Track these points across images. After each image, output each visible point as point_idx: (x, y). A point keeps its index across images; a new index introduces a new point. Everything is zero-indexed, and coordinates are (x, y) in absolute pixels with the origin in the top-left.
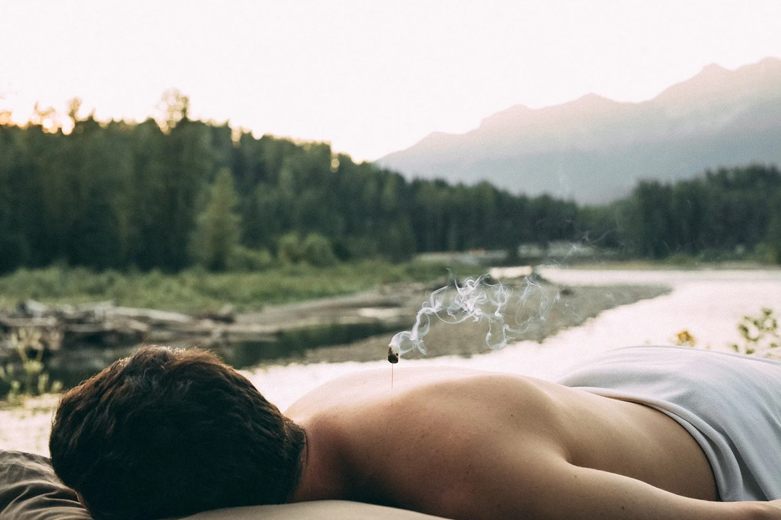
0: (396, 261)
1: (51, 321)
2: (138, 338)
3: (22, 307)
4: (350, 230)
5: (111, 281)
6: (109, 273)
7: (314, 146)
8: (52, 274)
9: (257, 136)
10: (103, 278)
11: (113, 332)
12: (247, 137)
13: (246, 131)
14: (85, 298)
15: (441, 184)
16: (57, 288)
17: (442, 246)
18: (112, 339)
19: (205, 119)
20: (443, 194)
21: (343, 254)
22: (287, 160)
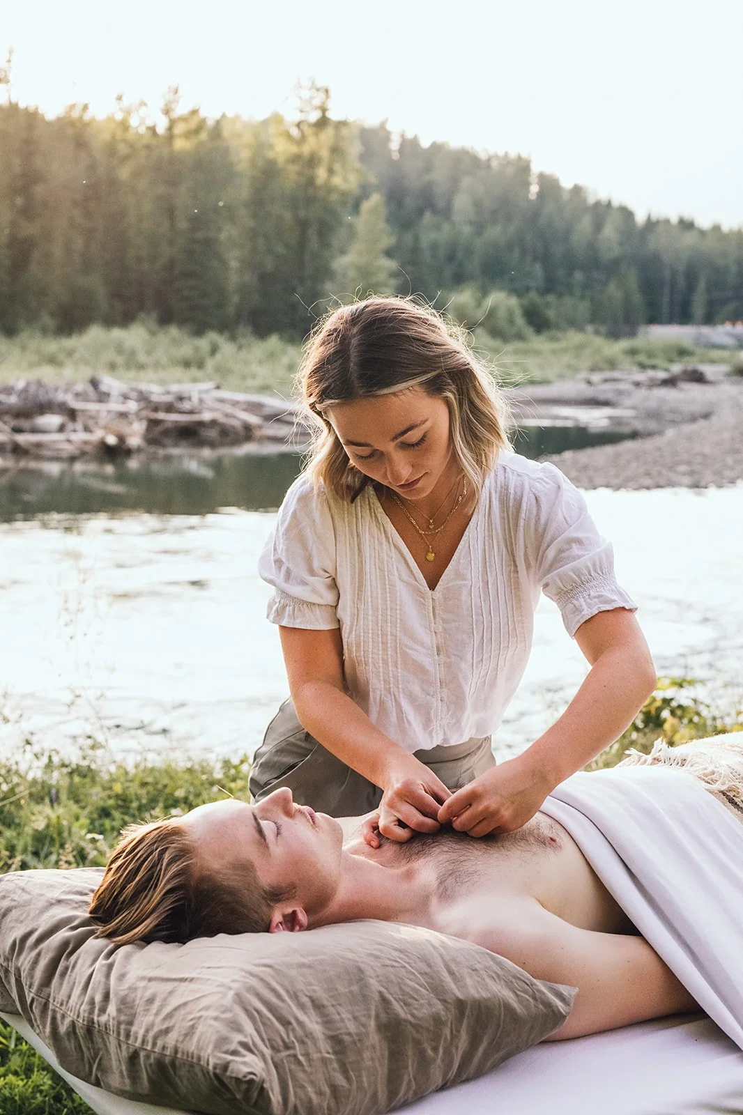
0: (614, 335)
1: (132, 406)
2: (248, 433)
3: (94, 383)
4: (550, 286)
5: (214, 350)
6: (213, 336)
7: (506, 161)
8: (135, 336)
9: (425, 143)
10: (204, 343)
11: (214, 423)
12: (409, 146)
13: (410, 135)
14: (178, 372)
15: (687, 225)
16: (142, 357)
17: (683, 316)
18: (212, 434)
19: (351, 118)
20: (689, 239)
21: (538, 322)
22: (466, 182)
